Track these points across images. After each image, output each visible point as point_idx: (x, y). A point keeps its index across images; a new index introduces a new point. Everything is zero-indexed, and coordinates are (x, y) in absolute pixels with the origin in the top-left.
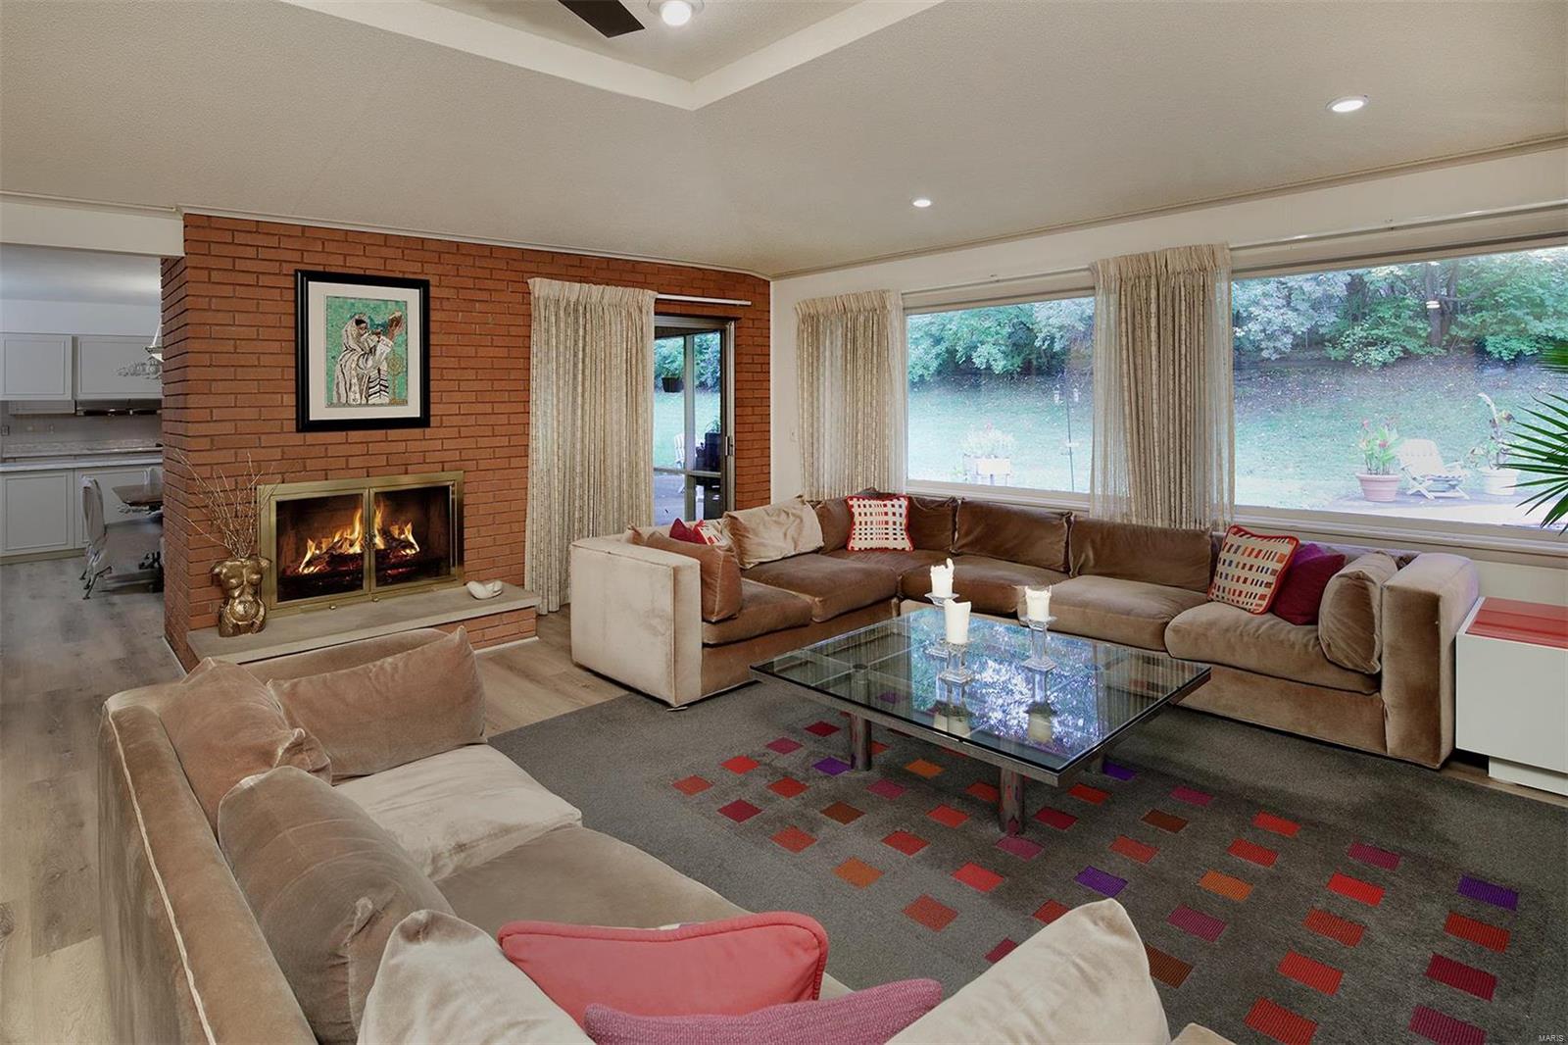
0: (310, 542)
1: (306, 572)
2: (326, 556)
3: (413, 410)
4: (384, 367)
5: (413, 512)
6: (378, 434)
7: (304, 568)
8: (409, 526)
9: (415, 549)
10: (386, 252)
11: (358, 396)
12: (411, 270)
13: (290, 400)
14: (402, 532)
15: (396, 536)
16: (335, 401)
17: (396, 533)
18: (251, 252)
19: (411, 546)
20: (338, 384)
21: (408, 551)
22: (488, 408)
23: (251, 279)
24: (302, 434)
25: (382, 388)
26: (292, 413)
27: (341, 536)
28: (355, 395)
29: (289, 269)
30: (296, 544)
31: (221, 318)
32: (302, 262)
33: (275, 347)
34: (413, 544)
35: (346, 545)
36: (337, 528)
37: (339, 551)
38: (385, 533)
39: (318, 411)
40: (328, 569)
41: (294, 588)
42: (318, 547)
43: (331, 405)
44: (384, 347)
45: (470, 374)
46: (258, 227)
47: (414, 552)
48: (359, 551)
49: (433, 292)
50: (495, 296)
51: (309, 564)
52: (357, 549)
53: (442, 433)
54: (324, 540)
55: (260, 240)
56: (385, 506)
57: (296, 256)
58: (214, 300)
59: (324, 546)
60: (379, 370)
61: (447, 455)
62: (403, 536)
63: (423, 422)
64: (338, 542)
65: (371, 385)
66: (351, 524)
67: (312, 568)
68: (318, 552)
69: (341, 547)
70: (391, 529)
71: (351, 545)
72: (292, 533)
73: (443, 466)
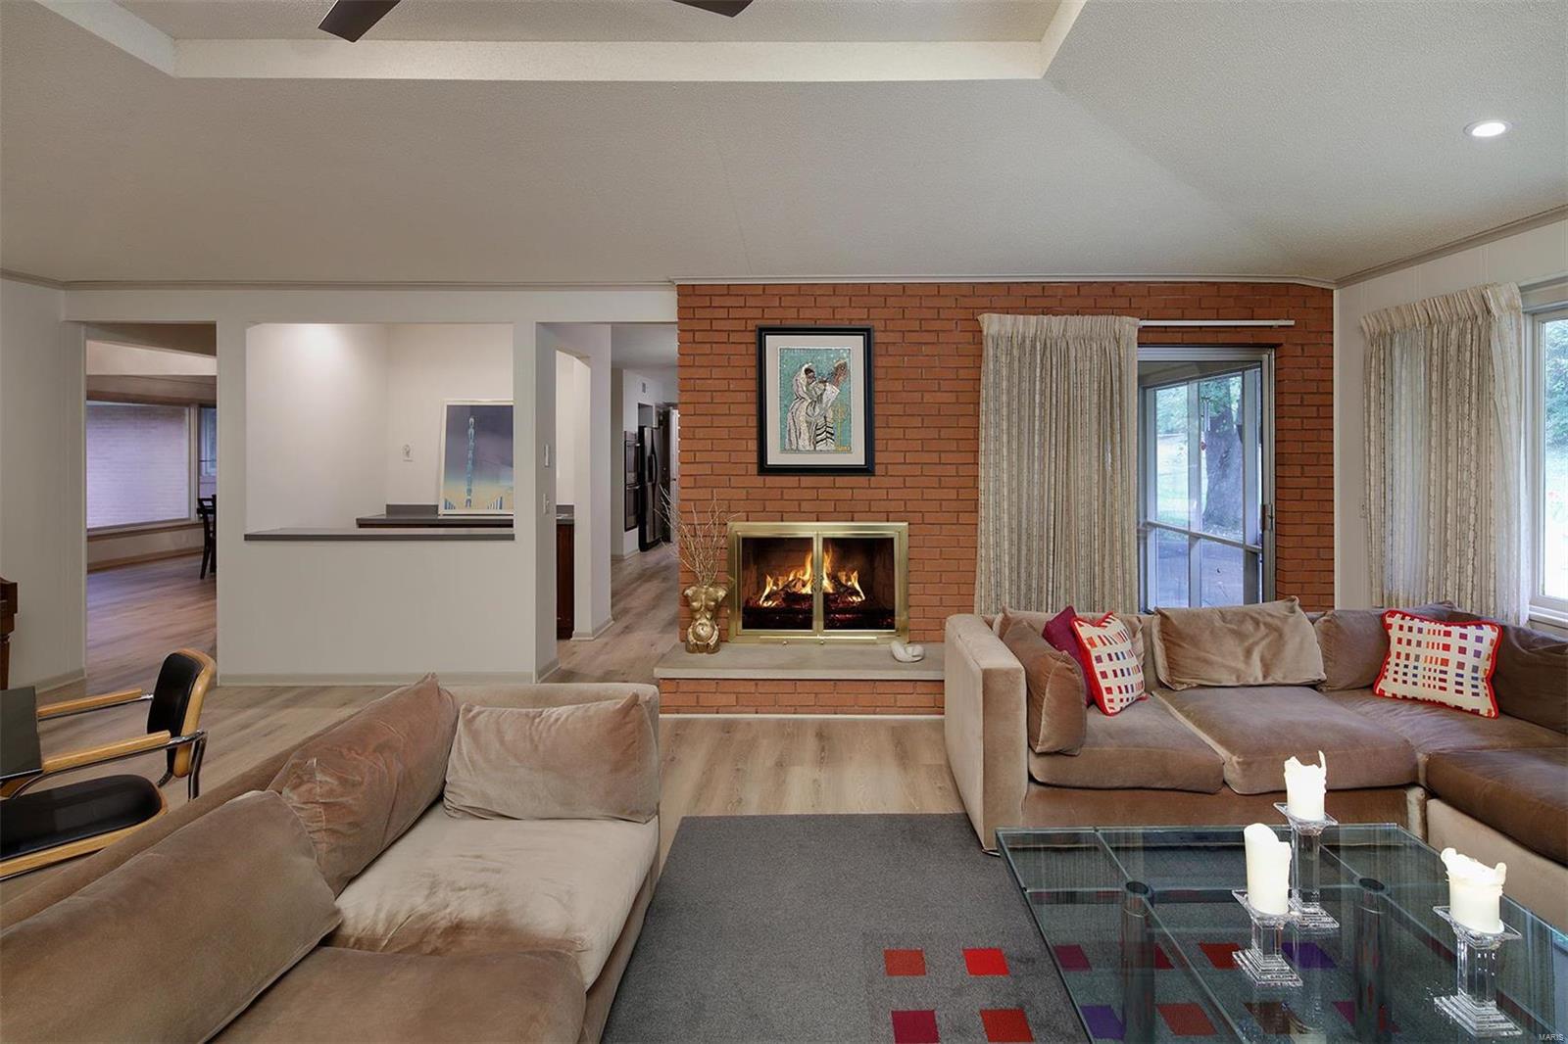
0: (769, 578)
1: (765, 605)
2: (782, 593)
3: (857, 458)
4: (830, 415)
5: (859, 561)
6: (827, 480)
7: (763, 602)
8: (855, 574)
9: (861, 597)
10: (836, 301)
11: (807, 442)
12: (857, 316)
13: (753, 445)
14: (849, 579)
15: (844, 582)
16: (787, 447)
17: (843, 579)
18: (722, 313)
19: (857, 594)
20: (789, 431)
21: (854, 598)
22: (934, 458)
23: (723, 337)
24: (762, 478)
25: (829, 435)
26: (754, 458)
27: (795, 576)
28: (804, 442)
29: (751, 325)
30: (757, 578)
31: (703, 373)
32: (763, 318)
33: (742, 397)
34: (858, 592)
35: (799, 585)
36: (792, 568)
37: (794, 590)
38: (833, 578)
39: (774, 458)
40: (784, 605)
41: (757, 619)
42: (776, 584)
43: (784, 450)
44: (831, 392)
45: (917, 422)
46: (729, 290)
47: (860, 600)
48: (810, 592)
49: (879, 337)
50: (943, 337)
51: (768, 598)
52: (807, 590)
53: (887, 482)
54: (780, 578)
55: (729, 301)
56: (833, 551)
57: (757, 313)
58: (697, 358)
59: (780, 583)
60: (825, 417)
61: (892, 506)
62: (849, 583)
63: (866, 470)
64: (793, 581)
65: (819, 432)
66: (803, 566)
67: (770, 603)
68: (775, 588)
69: (794, 586)
70: (839, 574)
71: (804, 586)
72: (753, 569)
73: (888, 516)
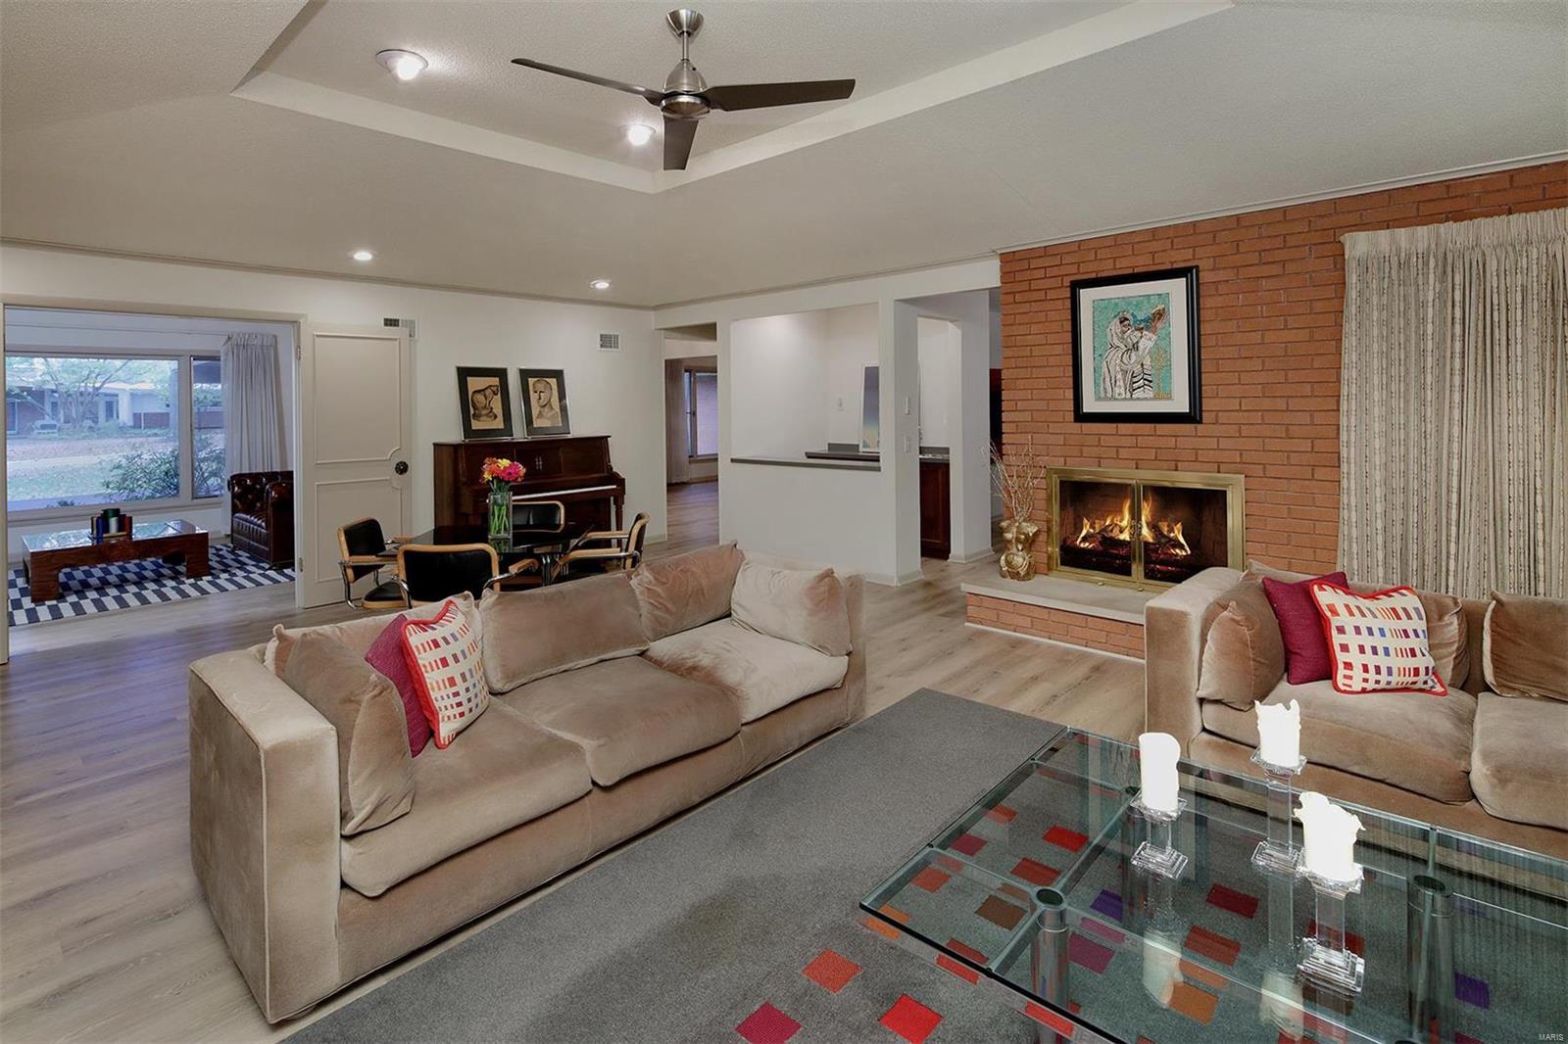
0: (1085, 521)
1: (1082, 545)
2: (1099, 536)
3: (1180, 404)
4: (1147, 362)
5: (1184, 512)
6: (1147, 428)
7: (1080, 542)
8: (1179, 525)
9: (1186, 551)
11: (1122, 390)
12: (1179, 259)
13: (1070, 394)
14: (1171, 530)
15: (1166, 533)
16: (1102, 395)
17: (1165, 530)
18: (1040, 273)
19: (1182, 547)
20: (1104, 379)
21: (1178, 551)
22: (1281, 404)
23: (1041, 295)
24: (1078, 425)
25: (1146, 382)
26: (1071, 406)
27: (1112, 520)
28: (1120, 390)
29: (1067, 281)
30: (1075, 519)
31: (1022, 330)
32: (1078, 273)
33: (1058, 349)
34: (1183, 545)
35: (1116, 531)
36: (1109, 513)
37: (1110, 534)
38: (1154, 527)
39: (1090, 406)
40: (1101, 548)
41: (1073, 558)
42: (1092, 526)
43: (1098, 399)
44: (1147, 342)
45: (1256, 364)
46: (1046, 251)
47: (1184, 554)
48: (1128, 539)
49: (1206, 277)
50: (1291, 268)
51: (1084, 539)
52: (1125, 536)
53: (1217, 430)
54: (1097, 521)
55: (1047, 262)
56: (1153, 500)
57: (1073, 269)
58: (1017, 316)
59: (1097, 526)
60: (1142, 365)
61: (1224, 457)
62: (1172, 535)
63: (1192, 417)
64: (1110, 525)
65: (1135, 380)
66: (1121, 512)
67: (1087, 544)
68: (1091, 530)
69: (1112, 531)
70: (1160, 523)
71: (1121, 532)
72: (1071, 511)
73: (1219, 467)
